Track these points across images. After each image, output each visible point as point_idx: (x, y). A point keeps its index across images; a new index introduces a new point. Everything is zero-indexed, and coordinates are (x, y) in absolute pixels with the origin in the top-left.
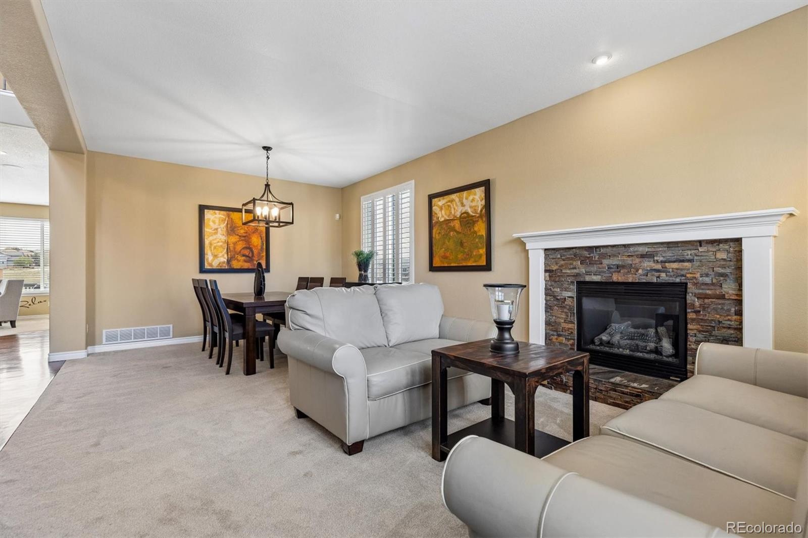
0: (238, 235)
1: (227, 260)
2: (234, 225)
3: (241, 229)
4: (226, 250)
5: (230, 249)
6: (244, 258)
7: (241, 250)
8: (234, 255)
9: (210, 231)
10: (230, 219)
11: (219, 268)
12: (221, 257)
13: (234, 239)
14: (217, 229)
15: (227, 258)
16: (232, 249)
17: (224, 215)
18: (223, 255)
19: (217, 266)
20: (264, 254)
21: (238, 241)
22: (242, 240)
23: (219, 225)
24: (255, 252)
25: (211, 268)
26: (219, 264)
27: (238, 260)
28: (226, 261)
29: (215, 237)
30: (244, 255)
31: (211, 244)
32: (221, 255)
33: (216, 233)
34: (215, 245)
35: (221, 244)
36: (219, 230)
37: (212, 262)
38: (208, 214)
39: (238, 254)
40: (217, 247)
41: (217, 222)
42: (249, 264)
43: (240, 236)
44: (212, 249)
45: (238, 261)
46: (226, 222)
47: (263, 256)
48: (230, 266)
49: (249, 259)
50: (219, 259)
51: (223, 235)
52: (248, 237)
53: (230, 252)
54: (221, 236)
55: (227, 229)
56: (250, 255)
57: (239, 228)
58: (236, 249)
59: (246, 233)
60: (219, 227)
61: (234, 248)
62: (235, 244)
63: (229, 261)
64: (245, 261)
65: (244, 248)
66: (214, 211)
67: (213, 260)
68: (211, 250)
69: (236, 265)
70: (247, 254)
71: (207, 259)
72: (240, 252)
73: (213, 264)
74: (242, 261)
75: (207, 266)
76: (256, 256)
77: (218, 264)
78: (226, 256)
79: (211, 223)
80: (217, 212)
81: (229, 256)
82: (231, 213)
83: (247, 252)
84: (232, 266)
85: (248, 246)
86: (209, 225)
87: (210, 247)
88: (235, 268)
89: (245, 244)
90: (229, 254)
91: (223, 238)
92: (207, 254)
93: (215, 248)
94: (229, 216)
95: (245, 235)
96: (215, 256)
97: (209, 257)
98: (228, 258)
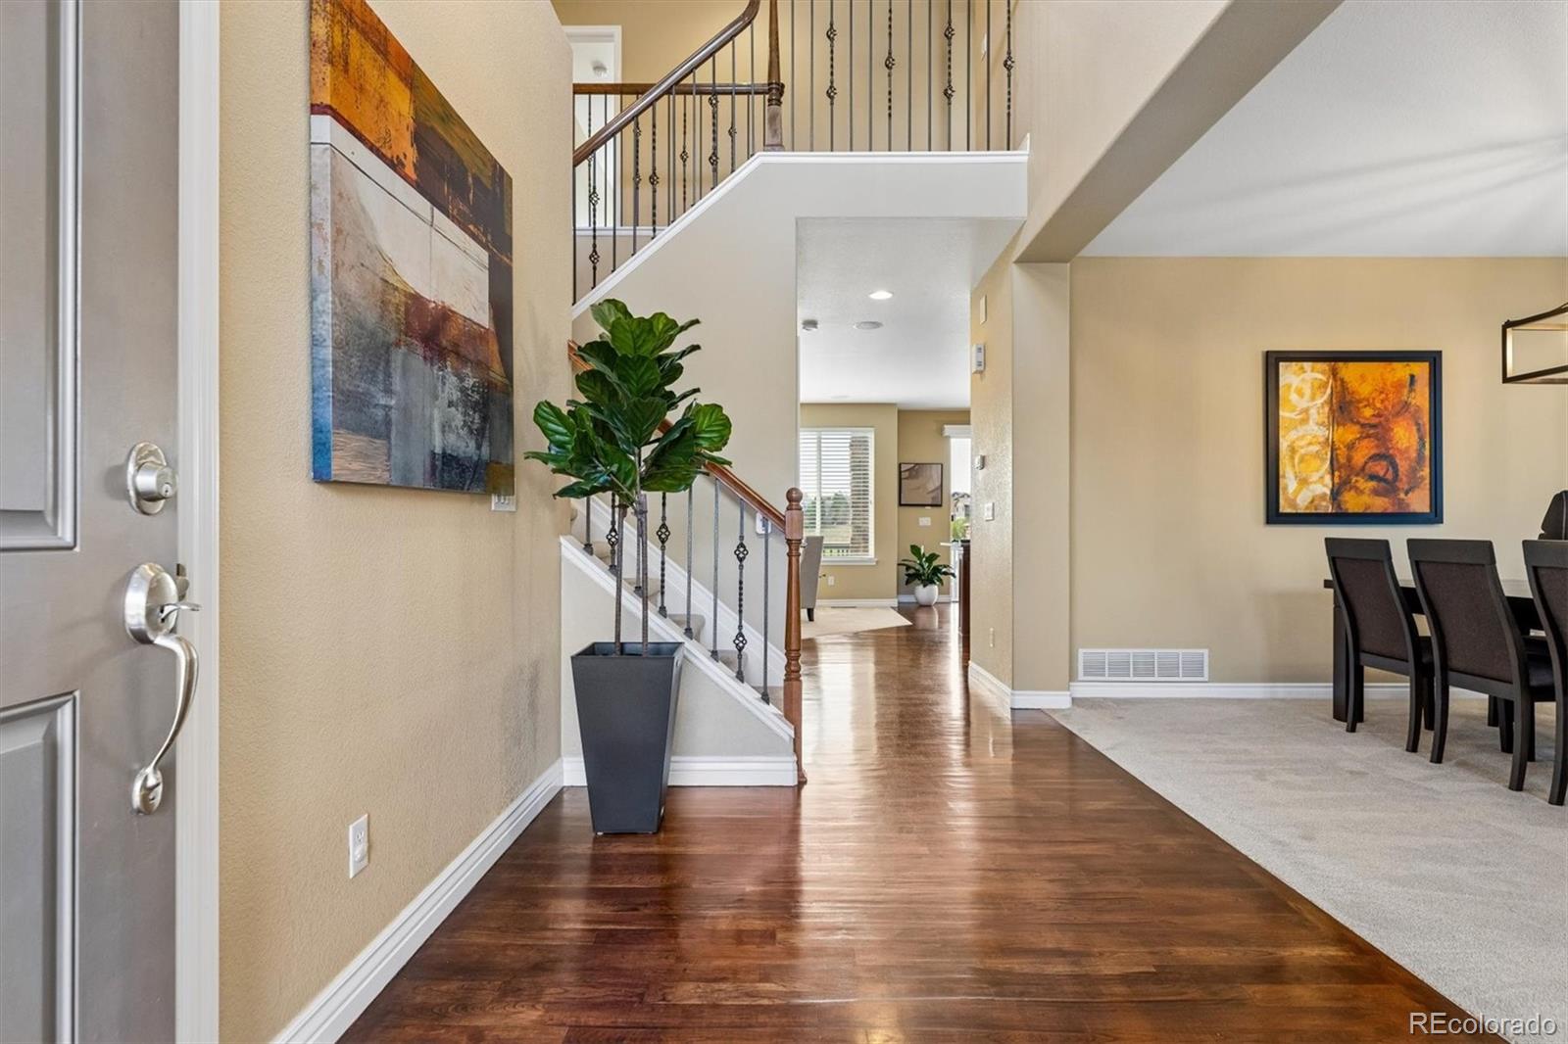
0: (1358, 423)
1: (1332, 490)
2: (1348, 398)
3: (1366, 406)
4: (1328, 462)
5: (1337, 460)
6: (1372, 484)
7: (1366, 463)
8: (1349, 476)
9: (1292, 415)
10: (1339, 383)
11: (1313, 511)
12: (1315, 483)
13: (1350, 433)
14: (1306, 411)
15: (1331, 486)
16: (1342, 460)
17: (1323, 373)
18: (1322, 478)
19: (1307, 508)
20: (1426, 472)
21: (1358, 439)
22: (1368, 436)
23: (1313, 399)
24: (1403, 466)
25: (1294, 511)
26: (1312, 502)
27: (1357, 488)
28: (1328, 492)
29: (1301, 430)
30: (1372, 477)
31: (1293, 450)
32: (1315, 477)
33: (1305, 421)
34: (1303, 451)
35: (1316, 448)
36: (1313, 411)
37: (1296, 497)
38: (1288, 374)
39: (1357, 475)
40: (1306, 458)
41: (1308, 392)
42: (1386, 500)
43: (1363, 426)
44: (1296, 461)
45: (1360, 492)
46: (1329, 391)
47: (1423, 478)
48: (1339, 506)
49: (1388, 486)
50: (1311, 487)
51: (1322, 424)
52: (1383, 428)
53: (1339, 470)
54: (1316, 428)
55: (1331, 409)
56: (1389, 476)
57: (1361, 405)
58: (1354, 462)
59: (1379, 415)
60: (1310, 404)
61: (1349, 459)
62: (1351, 447)
63: (1335, 494)
64: (1376, 492)
65: (1373, 458)
66: (1300, 364)
67: (1297, 492)
68: (1294, 466)
69: (1352, 503)
70: (1381, 474)
71: (1285, 488)
72: (1363, 469)
73: (1298, 501)
74: (1367, 491)
75: (1284, 508)
76: (1405, 479)
77: (1309, 500)
78: (1328, 479)
79: (1294, 397)
80: (1307, 365)
81: (1337, 480)
82: (1341, 364)
83: (1380, 468)
84: (1343, 507)
85: (1383, 450)
86: (1289, 401)
87: (1292, 458)
88: (1350, 511)
89: (1377, 446)
90: (1337, 473)
91: (1322, 433)
92: (1284, 476)
93: (1302, 460)
94: (1334, 373)
95: (1375, 421)
96: (1304, 482)
97: (1289, 483)
98: (1333, 485)
